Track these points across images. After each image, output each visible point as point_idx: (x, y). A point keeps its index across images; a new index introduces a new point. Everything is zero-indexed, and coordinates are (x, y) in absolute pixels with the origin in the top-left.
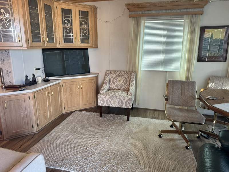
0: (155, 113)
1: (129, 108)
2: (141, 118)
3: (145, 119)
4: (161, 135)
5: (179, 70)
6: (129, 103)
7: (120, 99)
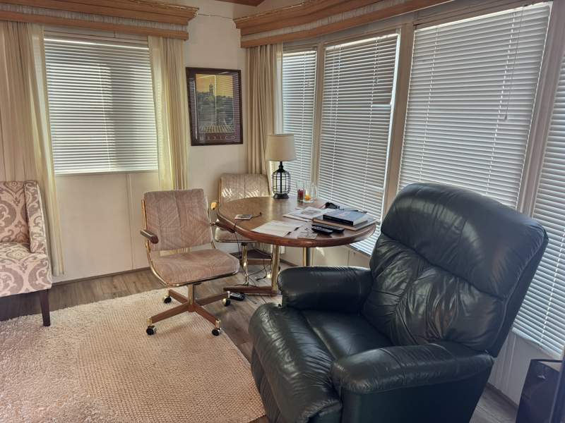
0: (116, 281)
1: (45, 288)
2: (84, 305)
3: (94, 305)
4: (153, 326)
5: (156, 168)
6: (41, 274)
7: (10, 270)
